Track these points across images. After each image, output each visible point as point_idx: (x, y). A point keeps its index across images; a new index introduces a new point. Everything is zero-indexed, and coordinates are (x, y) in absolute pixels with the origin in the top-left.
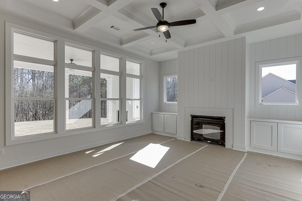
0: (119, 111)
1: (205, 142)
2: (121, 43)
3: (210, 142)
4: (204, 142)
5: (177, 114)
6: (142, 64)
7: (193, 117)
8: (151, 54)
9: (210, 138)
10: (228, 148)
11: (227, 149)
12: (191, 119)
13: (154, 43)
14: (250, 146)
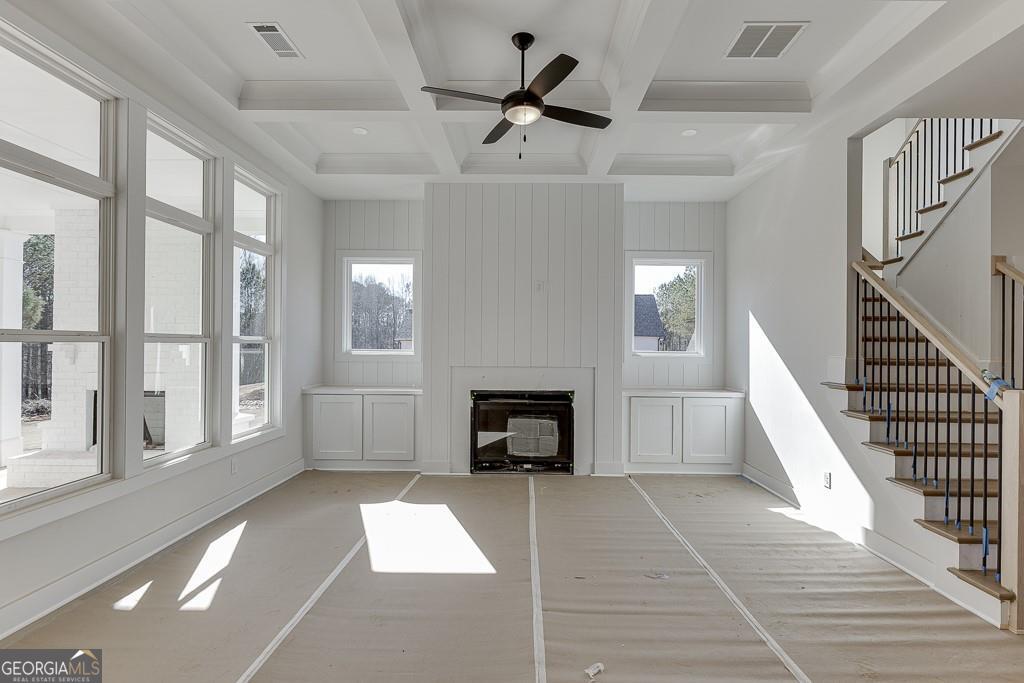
0: (96, 392)
1: (516, 470)
2: (243, 100)
3: (529, 466)
4: (513, 470)
5: (419, 391)
6: (279, 199)
7: (479, 397)
8: (319, 167)
9: (531, 455)
10: (581, 474)
11: (580, 477)
12: (470, 404)
13: (365, 132)
14: (629, 461)
